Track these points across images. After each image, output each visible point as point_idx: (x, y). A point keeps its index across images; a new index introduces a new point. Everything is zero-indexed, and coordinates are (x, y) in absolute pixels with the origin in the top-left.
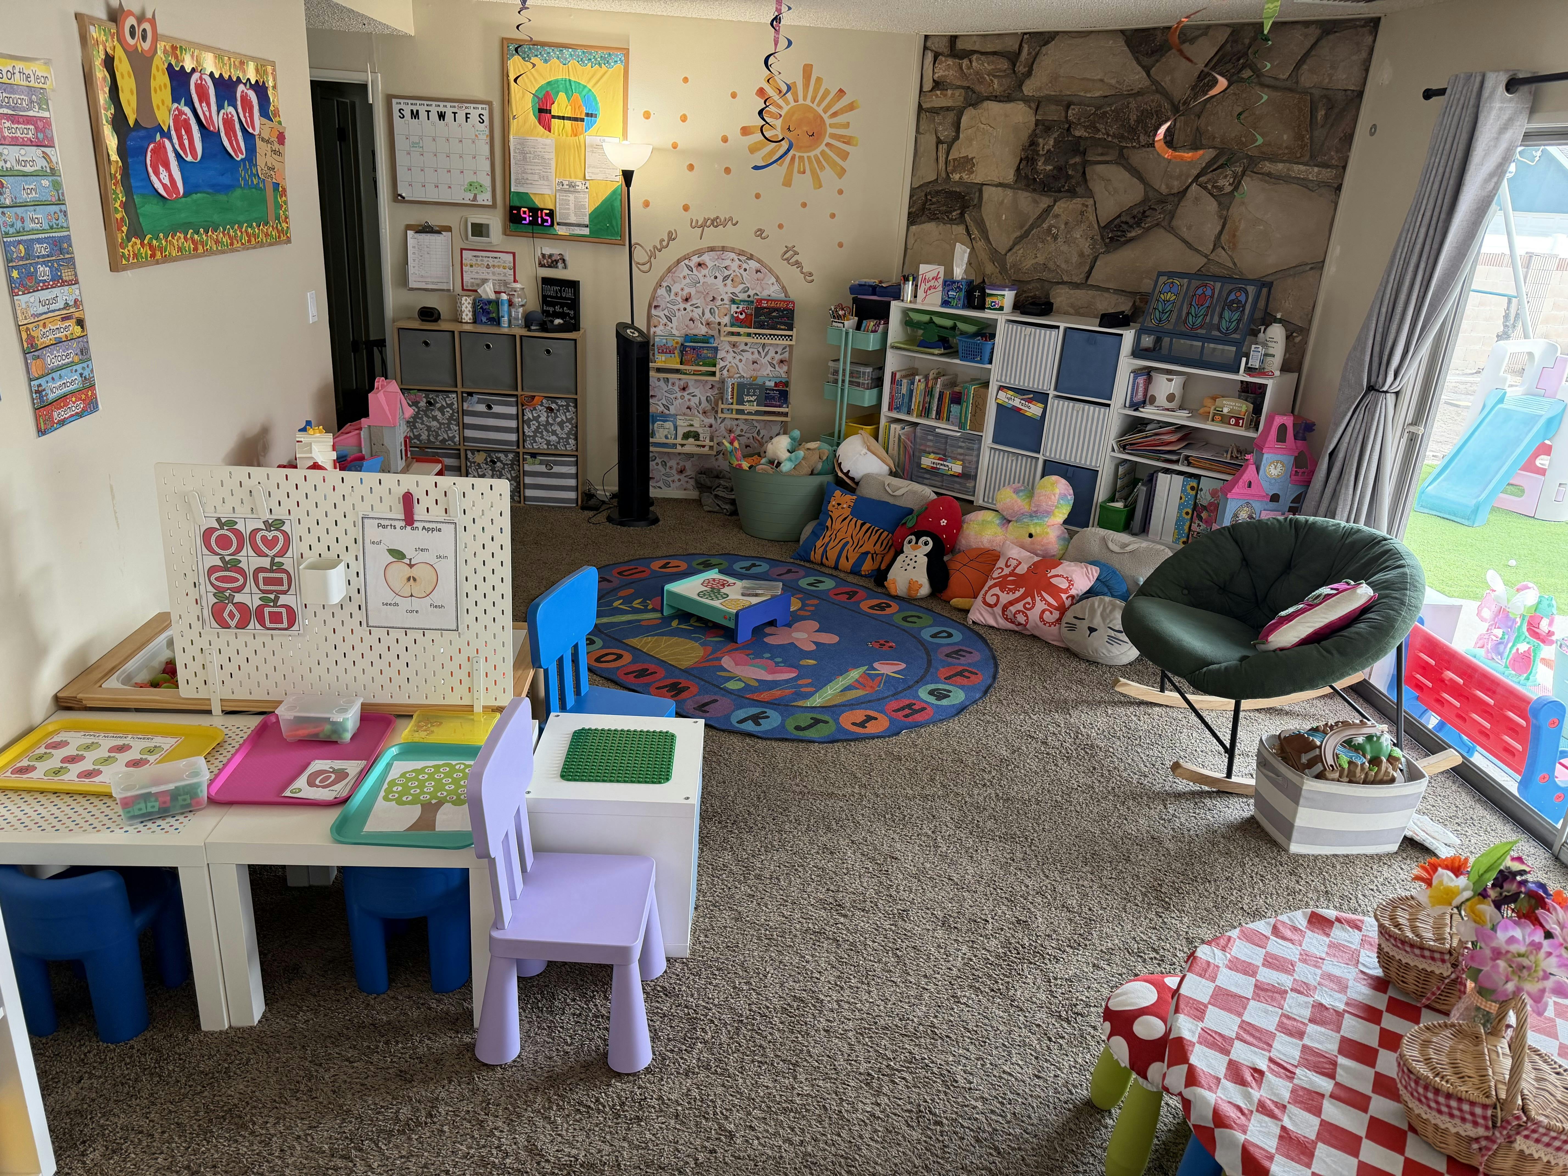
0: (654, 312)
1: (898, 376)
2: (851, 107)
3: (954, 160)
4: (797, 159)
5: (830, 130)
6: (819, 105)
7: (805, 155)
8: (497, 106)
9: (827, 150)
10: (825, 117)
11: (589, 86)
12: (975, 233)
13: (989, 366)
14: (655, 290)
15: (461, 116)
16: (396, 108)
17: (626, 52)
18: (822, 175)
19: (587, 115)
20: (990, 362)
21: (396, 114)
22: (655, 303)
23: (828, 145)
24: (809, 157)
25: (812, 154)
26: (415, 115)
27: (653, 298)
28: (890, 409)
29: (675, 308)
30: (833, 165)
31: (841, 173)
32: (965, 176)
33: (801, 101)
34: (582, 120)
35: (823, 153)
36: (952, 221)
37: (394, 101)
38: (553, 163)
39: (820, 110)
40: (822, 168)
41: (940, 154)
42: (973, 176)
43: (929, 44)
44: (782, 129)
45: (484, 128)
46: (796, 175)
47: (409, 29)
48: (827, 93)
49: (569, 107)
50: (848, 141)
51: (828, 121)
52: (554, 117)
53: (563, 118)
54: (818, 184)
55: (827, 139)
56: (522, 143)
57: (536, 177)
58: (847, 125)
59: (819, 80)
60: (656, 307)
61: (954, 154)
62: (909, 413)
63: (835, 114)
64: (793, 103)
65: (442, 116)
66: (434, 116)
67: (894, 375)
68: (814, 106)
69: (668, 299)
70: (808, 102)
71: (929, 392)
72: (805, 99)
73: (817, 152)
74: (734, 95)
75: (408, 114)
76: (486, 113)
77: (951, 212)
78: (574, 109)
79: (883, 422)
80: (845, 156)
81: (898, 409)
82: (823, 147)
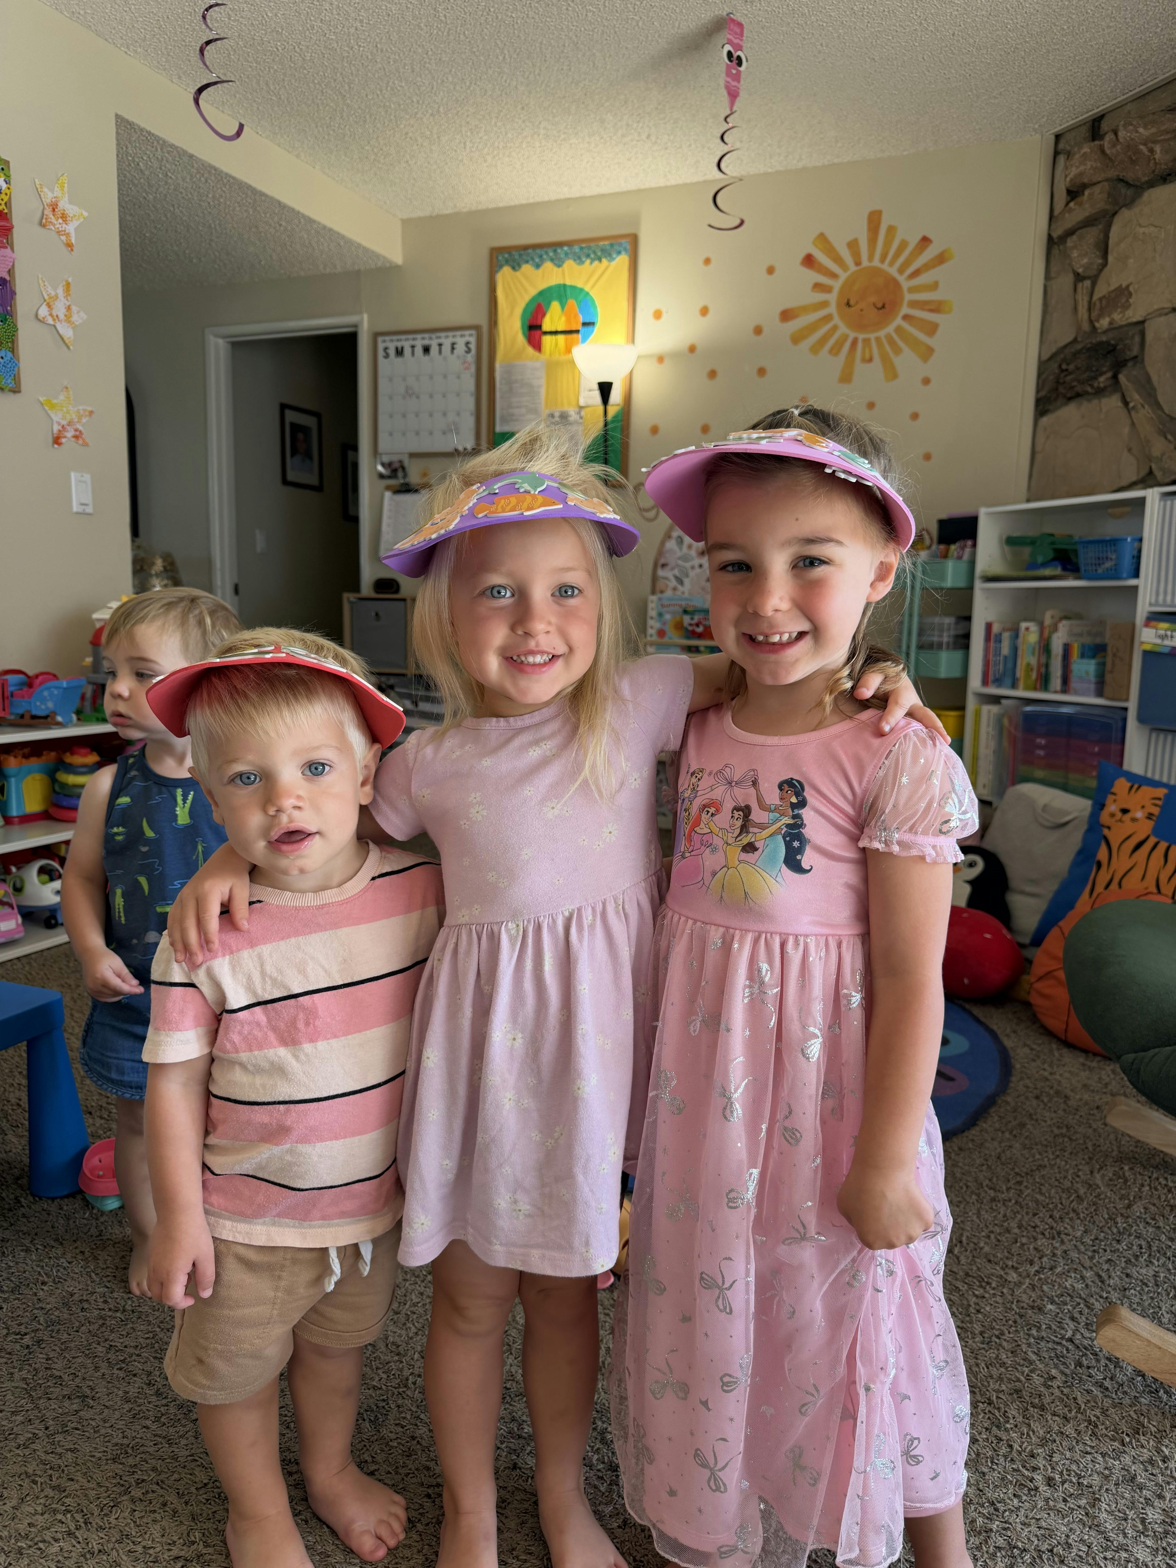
0: (661, 573)
1: (996, 629)
2: (941, 259)
3: (1100, 299)
4: (860, 345)
5: (908, 297)
6: (891, 264)
7: (872, 336)
8: (485, 330)
9: (906, 325)
10: (901, 279)
11: (587, 289)
12: (1135, 398)
13: (1132, 582)
14: (663, 543)
15: (446, 348)
16: (381, 346)
17: (634, 240)
18: (897, 361)
19: (585, 324)
20: (1136, 574)
21: (381, 353)
22: (662, 561)
23: (906, 317)
24: (878, 339)
25: (882, 333)
26: (399, 352)
27: (661, 552)
28: (985, 682)
29: (688, 565)
30: (914, 344)
31: (927, 353)
32: (1117, 316)
33: (865, 263)
34: (577, 332)
35: (898, 330)
36: (1100, 392)
37: (380, 339)
38: (543, 391)
39: (893, 271)
40: (898, 351)
41: (1079, 297)
42: (1129, 313)
43: (1061, 146)
44: (838, 305)
45: (471, 358)
46: (859, 367)
47: (398, 258)
48: (904, 244)
49: (563, 319)
50: (937, 307)
51: (905, 284)
52: (546, 333)
53: (556, 333)
54: (891, 373)
55: (905, 310)
56: (509, 370)
57: (523, 411)
58: (935, 286)
59: (891, 230)
60: (664, 566)
61: (1102, 290)
62: (1014, 686)
63: (916, 273)
64: (853, 268)
65: (426, 350)
66: (419, 350)
67: (989, 627)
68: (885, 267)
69: (679, 554)
70: (876, 263)
71: (1045, 647)
72: (871, 258)
73: (890, 329)
74: (771, 270)
75: (392, 352)
76: (473, 340)
77: (1095, 378)
78: (568, 321)
79: (971, 703)
80: (931, 329)
81: (998, 682)
82: (898, 321)
